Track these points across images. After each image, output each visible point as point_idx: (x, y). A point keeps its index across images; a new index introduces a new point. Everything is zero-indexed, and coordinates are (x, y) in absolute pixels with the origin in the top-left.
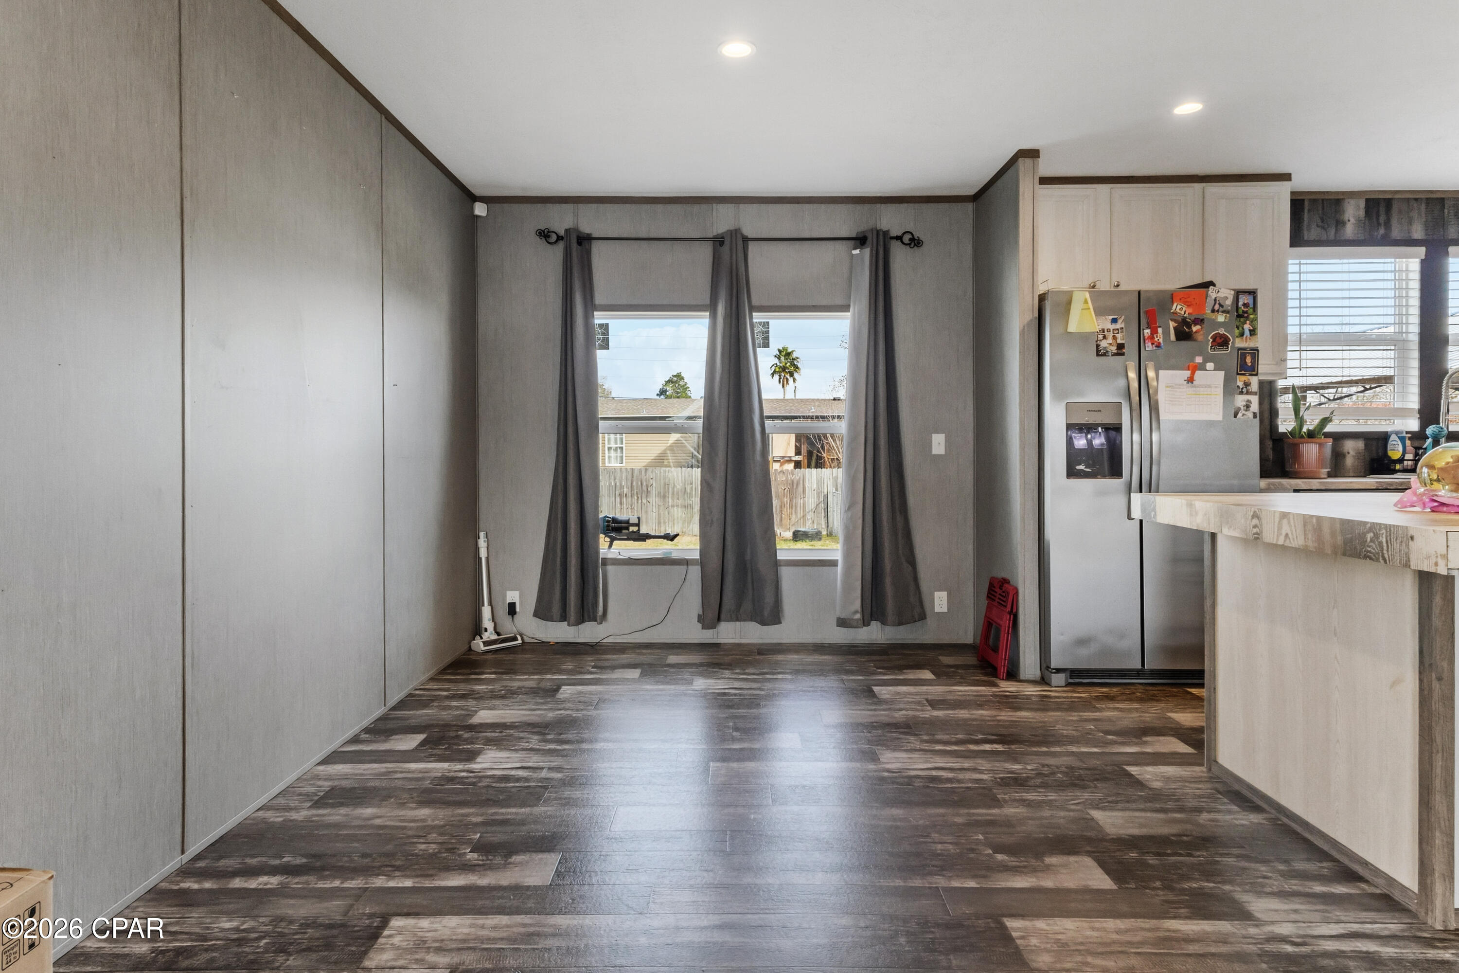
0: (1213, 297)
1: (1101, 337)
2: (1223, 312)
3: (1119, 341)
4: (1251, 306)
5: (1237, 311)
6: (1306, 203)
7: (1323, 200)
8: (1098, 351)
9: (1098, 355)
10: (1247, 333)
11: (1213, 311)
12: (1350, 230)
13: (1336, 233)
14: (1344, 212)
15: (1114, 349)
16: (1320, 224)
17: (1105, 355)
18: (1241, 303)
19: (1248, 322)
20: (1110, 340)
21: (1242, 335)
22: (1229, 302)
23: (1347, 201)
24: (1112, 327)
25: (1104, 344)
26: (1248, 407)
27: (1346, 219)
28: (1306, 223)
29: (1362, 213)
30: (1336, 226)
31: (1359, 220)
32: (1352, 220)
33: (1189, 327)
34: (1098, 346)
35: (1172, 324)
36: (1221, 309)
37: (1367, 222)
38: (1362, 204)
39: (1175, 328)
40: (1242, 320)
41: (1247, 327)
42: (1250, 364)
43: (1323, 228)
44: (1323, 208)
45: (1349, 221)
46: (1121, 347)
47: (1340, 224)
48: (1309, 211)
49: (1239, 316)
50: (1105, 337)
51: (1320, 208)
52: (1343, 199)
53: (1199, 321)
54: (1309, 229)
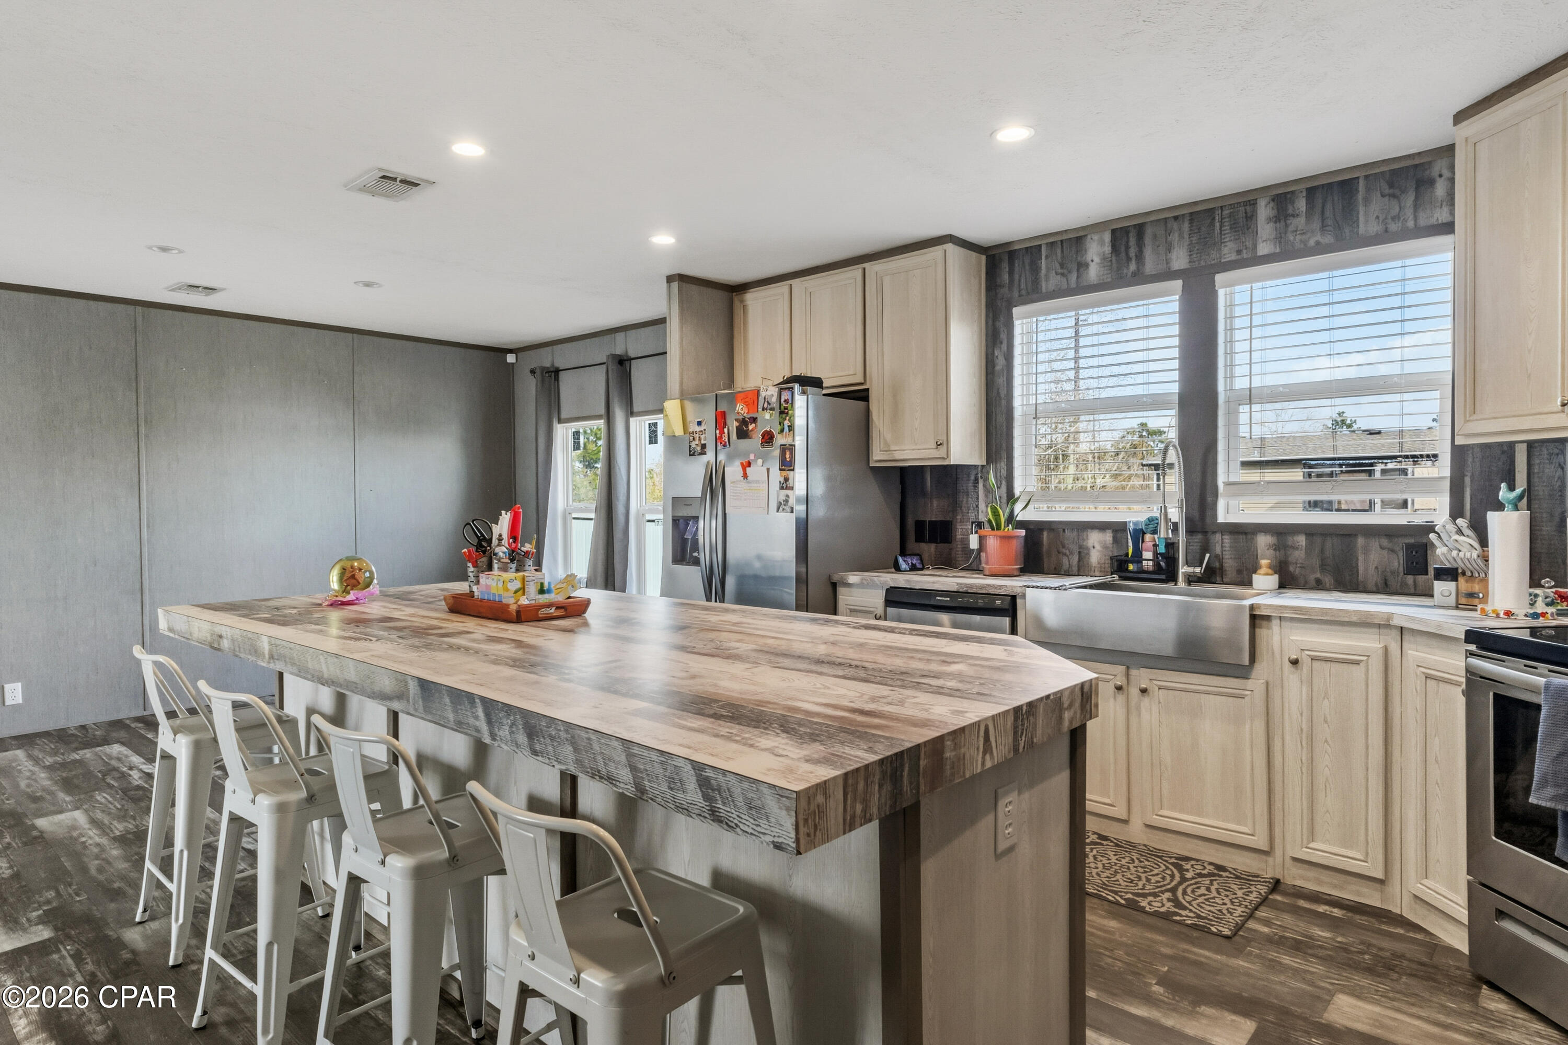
0: (763, 396)
1: (692, 438)
2: (771, 409)
3: (703, 442)
4: (790, 402)
5: (780, 409)
6: (1043, 249)
7: (1062, 241)
8: (690, 451)
9: (690, 455)
10: (786, 429)
11: (763, 409)
12: (1094, 272)
13: (1078, 277)
14: (1086, 251)
15: (699, 449)
16: (1060, 271)
17: (693, 455)
18: (783, 400)
19: (788, 418)
20: (697, 442)
21: (782, 431)
22: (774, 399)
23: (1089, 237)
24: (698, 429)
25: (693, 445)
26: (787, 501)
27: (1089, 259)
28: (1043, 271)
29: (1107, 249)
30: (1078, 270)
31: (1104, 259)
32: (1097, 259)
33: (747, 426)
34: (690, 446)
35: (736, 424)
36: (769, 407)
37: (1114, 259)
38: (1107, 237)
39: (737, 427)
40: (784, 416)
41: (787, 423)
42: (788, 460)
43: (1063, 274)
44: (1062, 252)
45: (1092, 261)
46: (704, 446)
47: (1082, 266)
48: (1047, 257)
49: (781, 413)
50: (694, 439)
51: (1059, 251)
52: (1086, 236)
53: (754, 420)
54: (1047, 280)
